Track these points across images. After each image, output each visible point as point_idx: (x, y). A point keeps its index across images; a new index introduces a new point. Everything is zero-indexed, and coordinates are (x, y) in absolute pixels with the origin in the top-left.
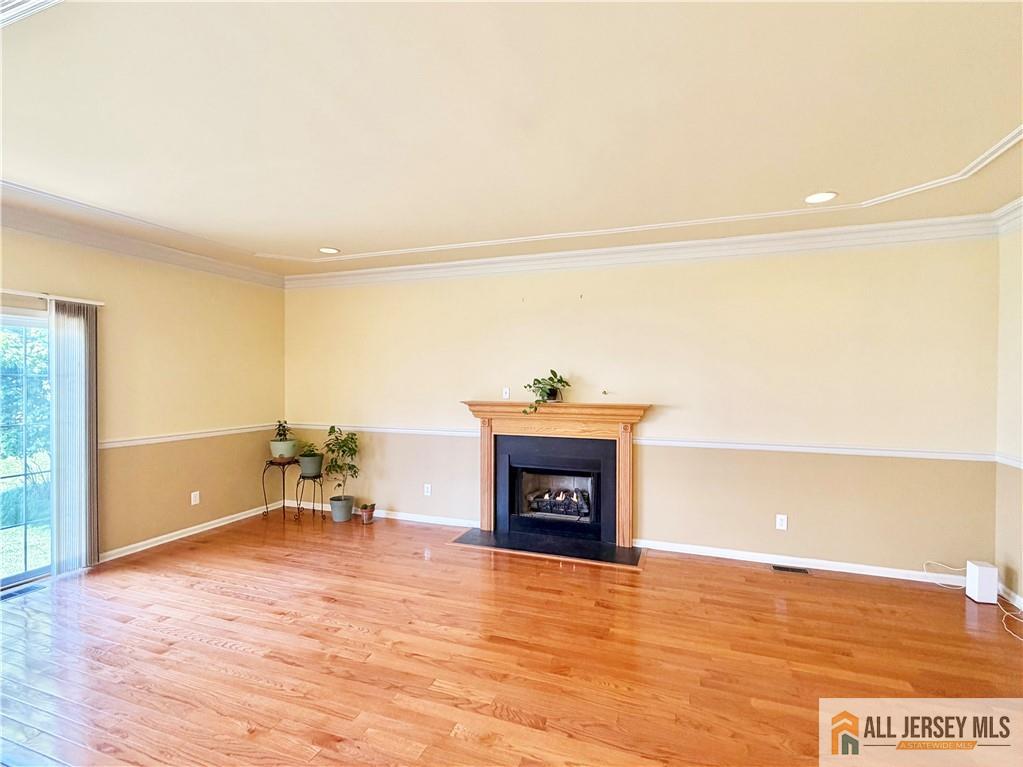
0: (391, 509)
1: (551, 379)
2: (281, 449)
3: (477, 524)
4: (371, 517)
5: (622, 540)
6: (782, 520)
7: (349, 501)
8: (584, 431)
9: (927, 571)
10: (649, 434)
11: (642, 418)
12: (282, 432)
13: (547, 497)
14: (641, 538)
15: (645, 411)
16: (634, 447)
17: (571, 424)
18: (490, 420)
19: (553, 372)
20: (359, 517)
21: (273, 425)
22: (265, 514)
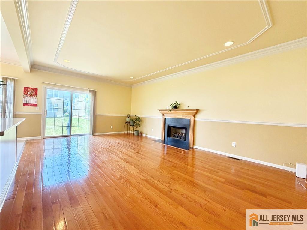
0: (146, 134)
1: (175, 104)
2: (128, 120)
3: (160, 139)
4: (141, 135)
5: (191, 145)
6: (234, 144)
7: (138, 132)
8: (183, 117)
9: (284, 166)
10: (199, 117)
11: (196, 113)
12: (129, 117)
13: (177, 134)
14: (196, 145)
15: (197, 111)
16: (194, 121)
17: (180, 115)
18: (164, 114)
19: (176, 102)
20: (139, 135)
21: (127, 115)
22: (125, 133)
